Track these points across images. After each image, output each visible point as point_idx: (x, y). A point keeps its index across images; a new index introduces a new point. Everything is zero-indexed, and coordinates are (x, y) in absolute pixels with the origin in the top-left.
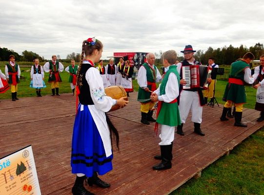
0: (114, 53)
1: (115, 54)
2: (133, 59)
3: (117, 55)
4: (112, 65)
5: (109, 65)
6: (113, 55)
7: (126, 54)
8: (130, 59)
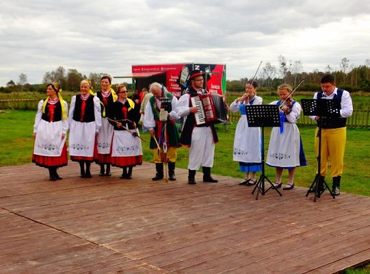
0: (134, 67)
1: (136, 69)
2: (178, 82)
3: (140, 72)
4: (85, 98)
5: (78, 98)
6: (129, 73)
7: (162, 69)
8: (172, 80)
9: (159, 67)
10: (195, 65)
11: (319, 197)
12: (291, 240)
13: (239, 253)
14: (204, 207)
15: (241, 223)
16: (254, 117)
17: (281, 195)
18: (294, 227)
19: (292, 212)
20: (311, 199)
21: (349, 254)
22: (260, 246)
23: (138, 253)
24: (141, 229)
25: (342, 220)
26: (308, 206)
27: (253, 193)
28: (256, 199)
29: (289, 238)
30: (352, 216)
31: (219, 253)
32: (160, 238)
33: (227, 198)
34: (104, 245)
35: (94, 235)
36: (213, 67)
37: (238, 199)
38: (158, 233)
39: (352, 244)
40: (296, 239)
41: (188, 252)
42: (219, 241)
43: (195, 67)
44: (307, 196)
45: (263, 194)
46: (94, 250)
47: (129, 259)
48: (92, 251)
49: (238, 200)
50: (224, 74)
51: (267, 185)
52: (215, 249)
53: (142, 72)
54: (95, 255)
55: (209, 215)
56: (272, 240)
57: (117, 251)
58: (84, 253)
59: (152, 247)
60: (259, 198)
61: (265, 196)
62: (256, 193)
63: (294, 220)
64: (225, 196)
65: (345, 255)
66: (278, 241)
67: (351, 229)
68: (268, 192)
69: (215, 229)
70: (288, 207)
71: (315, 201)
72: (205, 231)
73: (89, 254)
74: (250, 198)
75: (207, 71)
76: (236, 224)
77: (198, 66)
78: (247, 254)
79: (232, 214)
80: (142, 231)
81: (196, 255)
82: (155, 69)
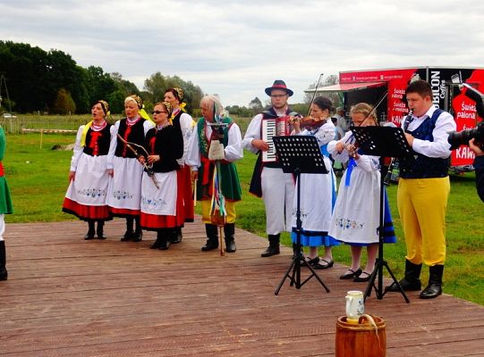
0: (342, 75)
1: (346, 77)
3: (351, 82)
4: (131, 123)
5: (123, 123)
7: (382, 77)
8: (395, 96)
9: (377, 74)
10: (430, 70)
11: (380, 297)
16: (288, 156)
17: (328, 291)
43: (430, 75)
45: (298, 286)
53: (355, 82)
68: (306, 284)
75: (456, 81)
77: (438, 73)
82: (371, 78)
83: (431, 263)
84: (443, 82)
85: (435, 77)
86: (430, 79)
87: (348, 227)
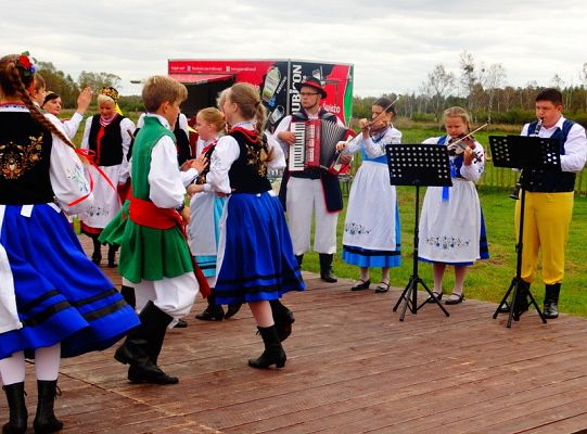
0: (172, 64)
1: (176, 66)
7: (228, 69)
9: (222, 64)
10: (293, 63)
11: (517, 319)
12: (458, 391)
13: (364, 409)
14: (303, 331)
15: (370, 360)
16: (401, 167)
17: (448, 315)
18: (466, 370)
19: (465, 344)
20: (501, 323)
21: (562, 417)
22: (402, 400)
23: (179, 405)
24: (184, 366)
25: (556, 360)
26: (496, 336)
27: (395, 309)
28: (401, 320)
29: (455, 387)
30: (576, 355)
31: (327, 408)
32: (221, 381)
33: (346, 317)
34: (115, 390)
35: (96, 372)
36: (327, 69)
37: (367, 318)
38: (216, 374)
39: (570, 400)
40: (470, 390)
41: (271, 407)
42: (328, 391)
43: (292, 69)
44: (495, 317)
45: (414, 311)
46: (98, 398)
47: (163, 414)
48: (93, 400)
49: (365, 321)
50: (350, 83)
51: (423, 295)
52: (321, 402)
53: (189, 73)
54: (99, 407)
55: (311, 344)
56: (424, 390)
57: (140, 401)
58: (80, 402)
59: (204, 396)
60: (406, 317)
61: (418, 316)
62: (400, 310)
63: (466, 358)
64: (342, 313)
65: (554, 418)
66: (435, 393)
67: (569, 375)
68: (423, 309)
69: (323, 368)
70: (459, 335)
71: (509, 327)
72: (302, 372)
73: (89, 405)
74: (389, 318)
75: (318, 76)
76: (361, 362)
77: (300, 67)
78: (377, 411)
79: (353, 345)
80: (186, 369)
81: (286, 411)
82: (213, 69)
83: (551, 282)
84: (305, 77)
85: (297, 72)
86: (292, 74)
87: (452, 246)
